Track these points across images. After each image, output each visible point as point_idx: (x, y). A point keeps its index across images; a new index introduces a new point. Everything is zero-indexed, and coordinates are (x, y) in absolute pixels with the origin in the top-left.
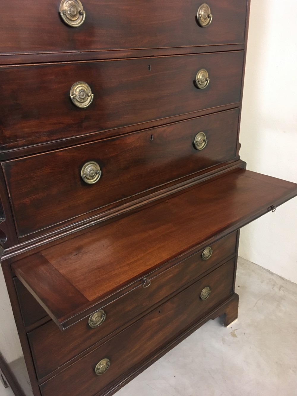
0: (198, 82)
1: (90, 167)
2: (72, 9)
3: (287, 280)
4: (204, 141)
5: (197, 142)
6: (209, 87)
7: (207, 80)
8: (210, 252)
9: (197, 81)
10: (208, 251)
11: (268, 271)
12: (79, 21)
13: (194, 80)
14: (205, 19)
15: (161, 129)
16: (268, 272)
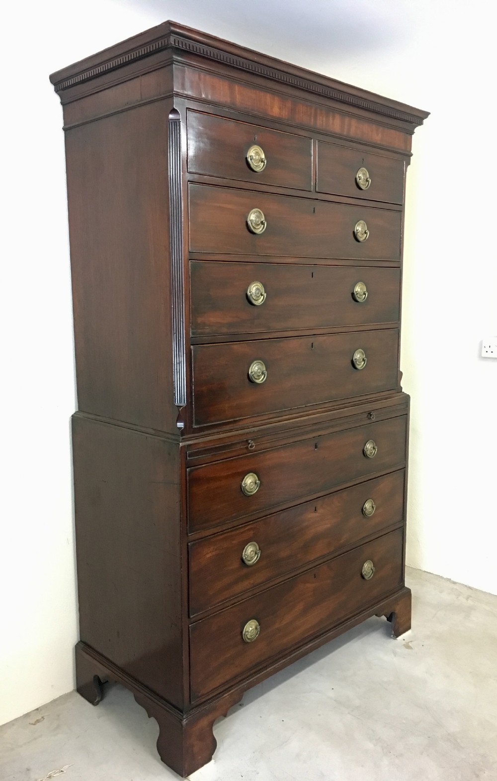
0: (357, 294)
1: (256, 366)
2: (257, 220)
3: (476, 590)
4: (363, 360)
5: (356, 359)
6: (367, 301)
7: (365, 294)
8: (372, 507)
9: (355, 293)
10: (370, 505)
11: (449, 580)
12: (261, 229)
13: (352, 292)
14: (363, 234)
15: (321, 338)
16: (448, 582)
